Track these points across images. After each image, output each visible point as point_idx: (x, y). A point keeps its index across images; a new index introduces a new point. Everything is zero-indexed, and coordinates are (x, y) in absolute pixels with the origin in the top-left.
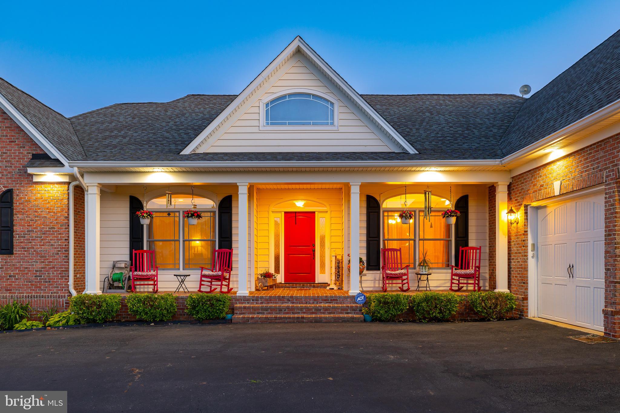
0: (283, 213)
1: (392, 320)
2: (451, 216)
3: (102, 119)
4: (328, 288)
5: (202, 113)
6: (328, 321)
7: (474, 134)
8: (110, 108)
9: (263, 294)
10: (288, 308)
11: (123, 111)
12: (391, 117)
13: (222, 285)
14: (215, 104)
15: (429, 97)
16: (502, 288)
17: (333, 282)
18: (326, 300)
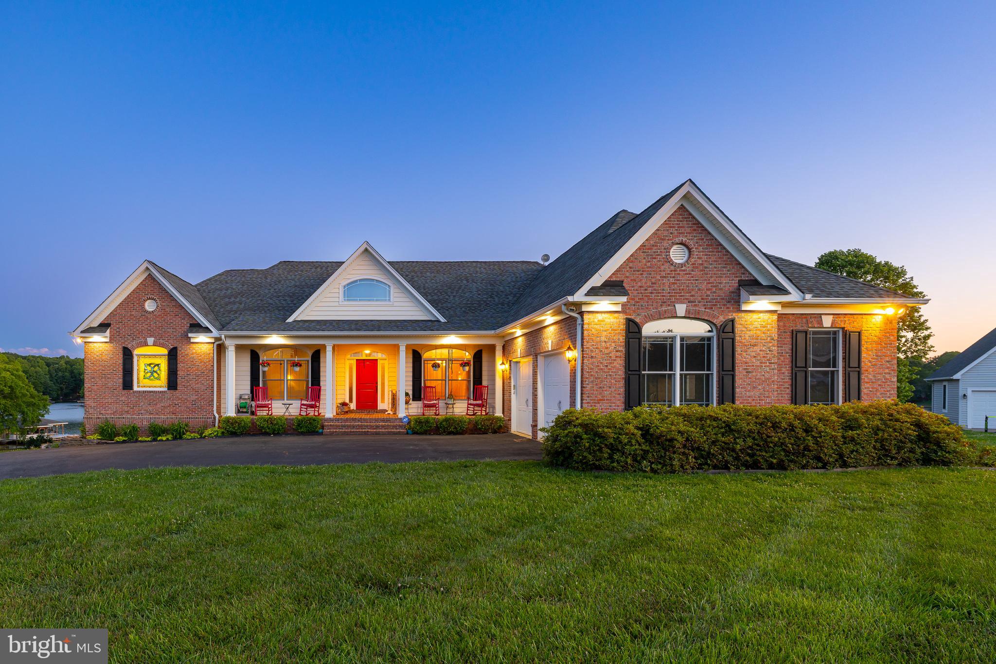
0: (355, 361)
1: (425, 433)
2: (465, 366)
3: (220, 286)
4: (386, 413)
5: (293, 280)
6: (384, 434)
7: (494, 301)
8: (223, 275)
9: (342, 417)
10: (358, 425)
11: (233, 278)
12: (436, 285)
13: (315, 411)
14: (302, 271)
15: (469, 264)
16: (499, 413)
17: (390, 409)
18: (383, 420)
